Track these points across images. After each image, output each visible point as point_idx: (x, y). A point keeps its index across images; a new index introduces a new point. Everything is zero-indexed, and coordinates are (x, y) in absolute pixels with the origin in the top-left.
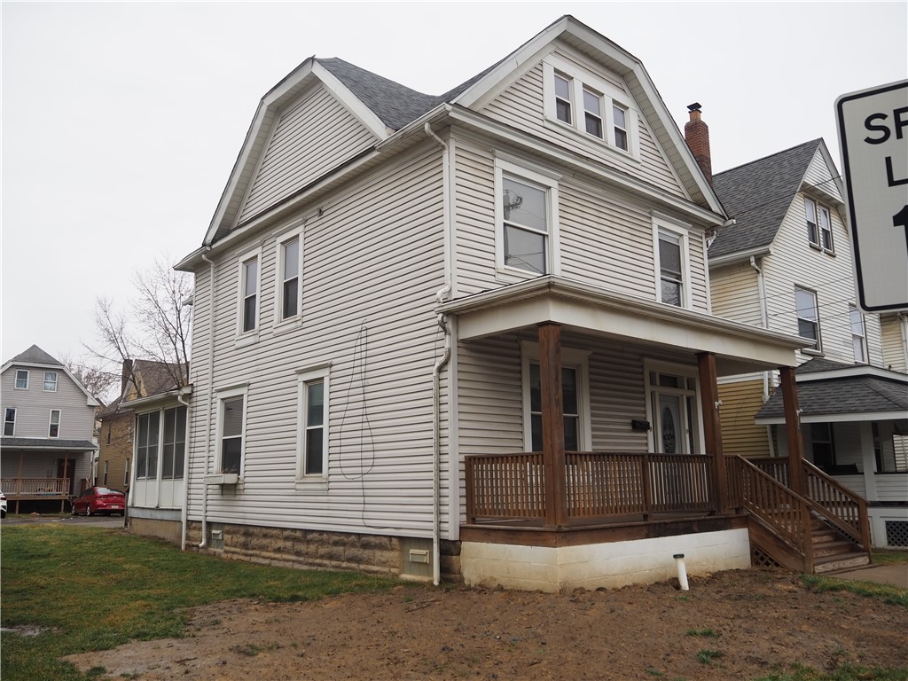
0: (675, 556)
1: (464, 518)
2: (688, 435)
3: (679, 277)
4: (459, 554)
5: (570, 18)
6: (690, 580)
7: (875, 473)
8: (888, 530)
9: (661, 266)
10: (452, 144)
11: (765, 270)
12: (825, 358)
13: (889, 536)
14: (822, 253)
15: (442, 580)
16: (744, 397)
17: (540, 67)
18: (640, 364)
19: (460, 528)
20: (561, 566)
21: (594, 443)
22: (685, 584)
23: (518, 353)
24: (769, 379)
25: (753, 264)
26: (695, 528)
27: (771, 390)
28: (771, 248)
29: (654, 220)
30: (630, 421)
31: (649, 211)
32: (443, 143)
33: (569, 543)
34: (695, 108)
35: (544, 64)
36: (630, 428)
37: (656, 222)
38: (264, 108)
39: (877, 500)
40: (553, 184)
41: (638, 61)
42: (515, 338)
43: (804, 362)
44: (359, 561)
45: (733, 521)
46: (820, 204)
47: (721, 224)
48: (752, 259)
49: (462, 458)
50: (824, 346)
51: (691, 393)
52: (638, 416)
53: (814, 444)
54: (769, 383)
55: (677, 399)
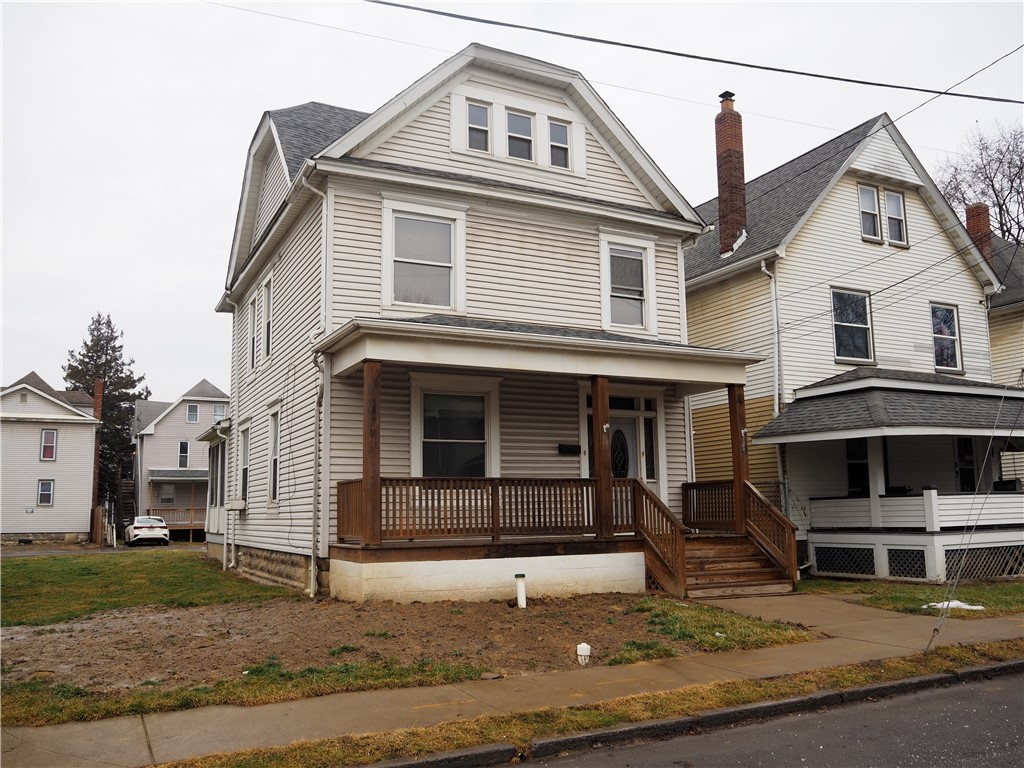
0: (517, 576)
1: (335, 538)
2: (643, 459)
3: (641, 293)
4: (328, 570)
5: (476, 46)
6: (529, 600)
7: (881, 496)
8: (890, 559)
9: (612, 283)
10: (331, 193)
11: (779, 275)
12: (878, 367)
13: (891, 565)
14: (886, 246)
15: (318, 593)
16: (756, 415)
17: (447, 100)
18: (574, 387)
19: (330, 547)
20: (367, 580)
21: (502, 468)
22: (522, 603)
23: (406, 384)
24: (779, 395)
25: (763, 269)
26: (558, 551)
27: (781, 406)
28: (780, 251)
29: (602, 236)
30: (557, 445)
31: (595, 227)
32: (321, 193)
33: (379, 560)
34: (727, 96)
35: (452, 96)
36: (557, 452)
37: (604, 238)
38: (251, 158)
39: (881, 525)
40: (460, 216)
41: (575, 74)
42: (404, 370)
43: (840, 373)
44: (288, 577)
45: (619, 545)
46: (885, 189)
47: (699, 231)
48: (763, 264)
49: (334, 484)
50: (877, 354)
51: (650, 414)
52: (569, 440)
53: (849, 465)
54: (779, 399)
55: (634, 422)
